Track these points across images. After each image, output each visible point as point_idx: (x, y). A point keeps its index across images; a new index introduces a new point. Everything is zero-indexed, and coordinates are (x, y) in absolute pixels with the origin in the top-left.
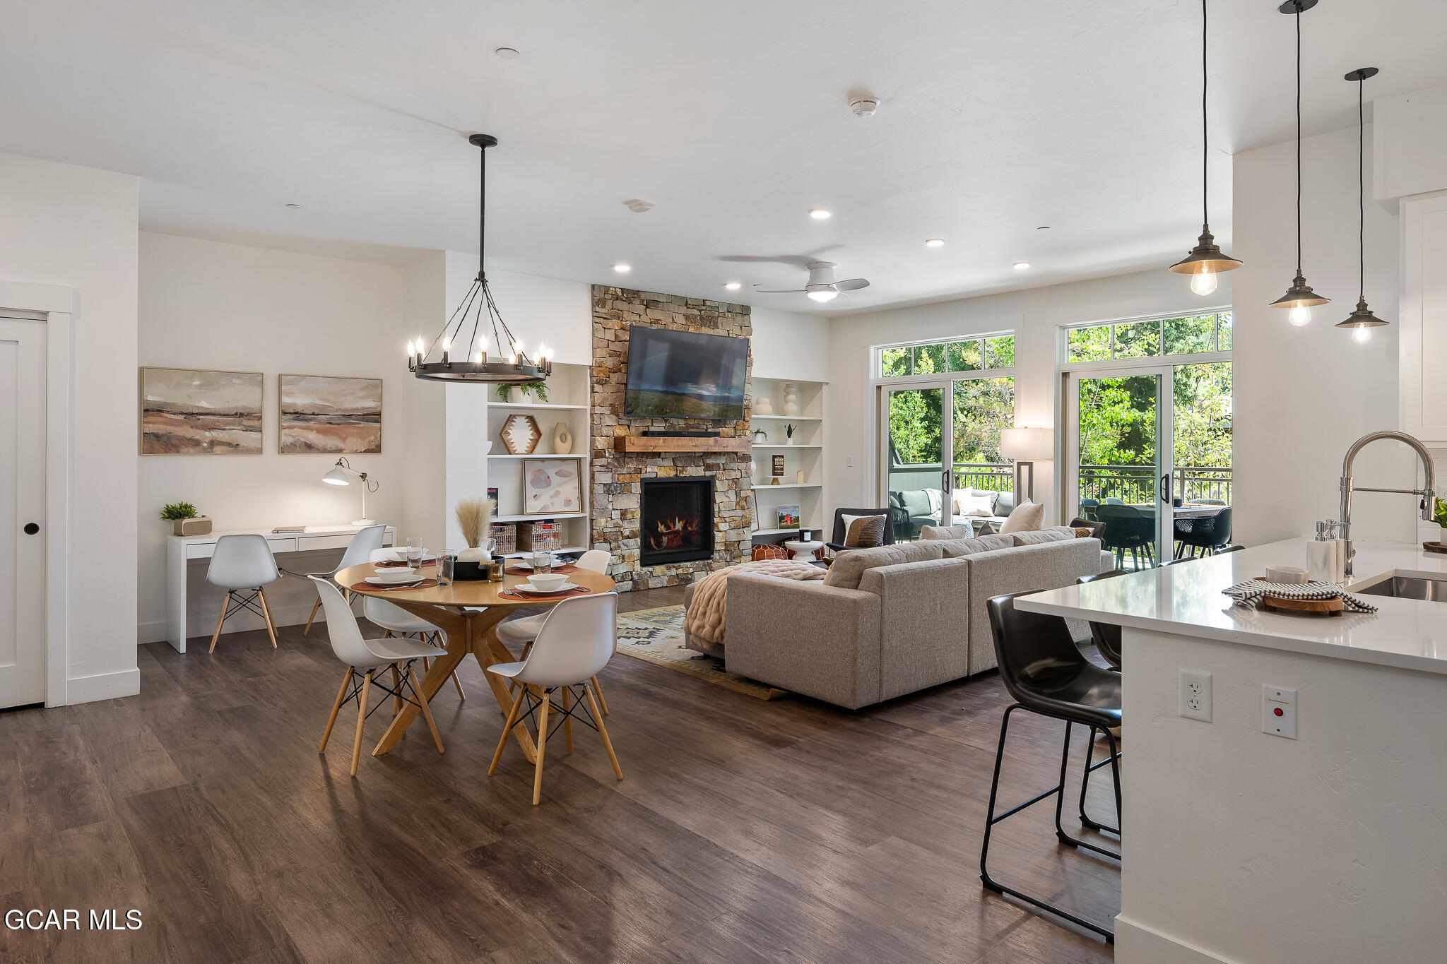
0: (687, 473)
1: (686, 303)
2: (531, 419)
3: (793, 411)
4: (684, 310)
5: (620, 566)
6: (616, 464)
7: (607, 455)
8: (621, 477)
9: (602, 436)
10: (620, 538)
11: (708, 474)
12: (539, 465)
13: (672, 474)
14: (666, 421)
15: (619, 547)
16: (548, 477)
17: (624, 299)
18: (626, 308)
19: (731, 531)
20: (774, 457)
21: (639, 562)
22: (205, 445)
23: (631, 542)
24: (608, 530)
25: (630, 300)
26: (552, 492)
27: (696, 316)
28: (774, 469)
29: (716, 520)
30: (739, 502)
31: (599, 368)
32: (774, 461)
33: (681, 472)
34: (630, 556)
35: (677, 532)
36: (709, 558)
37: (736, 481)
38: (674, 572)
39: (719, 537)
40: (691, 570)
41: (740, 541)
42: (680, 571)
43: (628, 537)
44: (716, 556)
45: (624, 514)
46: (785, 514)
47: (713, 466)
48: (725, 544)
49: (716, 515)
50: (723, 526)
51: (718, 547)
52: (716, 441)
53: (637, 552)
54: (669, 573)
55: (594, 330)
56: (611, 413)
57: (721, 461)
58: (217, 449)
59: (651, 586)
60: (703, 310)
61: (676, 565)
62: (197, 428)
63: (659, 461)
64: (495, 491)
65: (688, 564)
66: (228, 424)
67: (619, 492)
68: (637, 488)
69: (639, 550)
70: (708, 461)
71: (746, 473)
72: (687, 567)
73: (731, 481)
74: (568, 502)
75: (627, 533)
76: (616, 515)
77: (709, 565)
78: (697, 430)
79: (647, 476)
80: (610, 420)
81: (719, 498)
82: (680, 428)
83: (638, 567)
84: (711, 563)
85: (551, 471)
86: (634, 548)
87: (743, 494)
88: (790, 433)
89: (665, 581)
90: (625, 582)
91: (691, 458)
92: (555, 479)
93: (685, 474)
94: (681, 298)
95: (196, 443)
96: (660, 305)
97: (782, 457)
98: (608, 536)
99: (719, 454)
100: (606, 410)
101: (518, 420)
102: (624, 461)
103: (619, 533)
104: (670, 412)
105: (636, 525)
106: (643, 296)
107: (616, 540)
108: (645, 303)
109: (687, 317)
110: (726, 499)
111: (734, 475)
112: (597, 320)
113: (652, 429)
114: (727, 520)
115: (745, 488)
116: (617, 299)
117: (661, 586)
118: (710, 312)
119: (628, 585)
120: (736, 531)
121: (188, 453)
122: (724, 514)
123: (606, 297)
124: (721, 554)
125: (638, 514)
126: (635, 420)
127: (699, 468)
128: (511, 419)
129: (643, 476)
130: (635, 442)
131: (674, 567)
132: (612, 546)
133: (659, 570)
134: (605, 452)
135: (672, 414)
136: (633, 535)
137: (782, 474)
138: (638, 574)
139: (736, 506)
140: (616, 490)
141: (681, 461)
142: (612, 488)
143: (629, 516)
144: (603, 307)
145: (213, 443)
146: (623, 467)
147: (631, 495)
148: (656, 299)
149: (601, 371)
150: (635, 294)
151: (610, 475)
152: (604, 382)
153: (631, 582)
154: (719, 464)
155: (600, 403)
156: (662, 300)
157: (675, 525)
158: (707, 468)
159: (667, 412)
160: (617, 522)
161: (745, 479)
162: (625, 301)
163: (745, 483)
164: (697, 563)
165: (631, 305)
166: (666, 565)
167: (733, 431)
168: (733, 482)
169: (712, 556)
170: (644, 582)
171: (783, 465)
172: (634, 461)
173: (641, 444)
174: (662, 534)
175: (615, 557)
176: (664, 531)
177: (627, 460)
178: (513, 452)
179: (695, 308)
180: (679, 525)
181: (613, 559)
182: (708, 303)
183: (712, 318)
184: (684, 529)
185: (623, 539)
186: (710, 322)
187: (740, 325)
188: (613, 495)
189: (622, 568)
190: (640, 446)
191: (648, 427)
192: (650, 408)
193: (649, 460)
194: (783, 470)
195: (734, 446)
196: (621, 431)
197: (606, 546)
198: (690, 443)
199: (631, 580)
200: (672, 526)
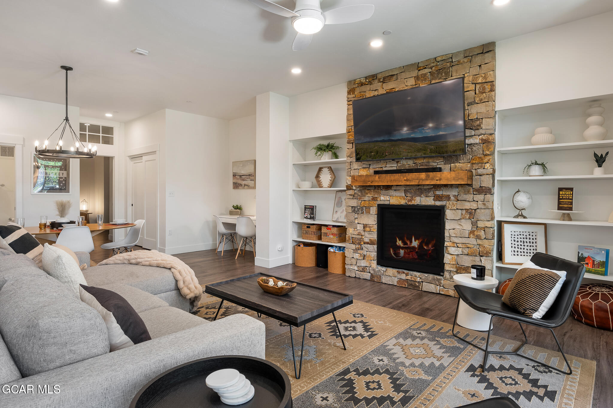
0: (416, 202)
1: (418, 67)
2: (330, 169)
4: (415, 73)
5: (363, 261)
6: (359, 194)
7: (354, 188)
8: (362, 203)
9: (350, 176)
10: (362, 243)
11: (438, 203)
13: (403, 202)
14: (397, 162)
15: (362, 249)
16: (342, 201)
17: (367, 83)
18: (369, 89)
20: (560, 189)
21: (375, 262)
22: (243, 186)
23: (371, 247)
24: (354, 236)
25: (371, 82)
26: (341, 210)
27: (427, 74)
28: (559, 203)
29: (446, 244)
30: (474, 231)
31: (349, 133)
32: (558, 194)
33: (411, 201)
34: (369, 256)
35: (414, 248)
36: (440, 275)
37: (471, 212)
38: (403, 277)
39: (447, 259)
40: (418, 280)
42: (409, 277)
43: (368, 243)
44: (448, 275)
45: (365, 226)
47: (442, 196)
48: (456, 267)
49: (447, 239)
50: (452, 250)
51: (447, 267)
53: (374, 254)
54: (399, 276)
56: (356, 161)
57: (452, 193)
58: (245, 187)
59: (384, 281)
60: (434, 66)
61: (406, 271)
62: (242, 180)
63: (392, 192)
64: (312, 207)
65: (418, 274)
66: (247, 178)
67: (361, 212)
68: (374, 210)
69: (376, 254)
70: (438, 193)
71: (484, 204)
72: (417, 276)
73: (464, 212)
75: (367, 240)
76: (360, 227)
77: (438, 280)
78: (426, 167)
79: (382, 203)
80: (355, 165)
81: (448, 225)
82: (410, 167)
83: (374, 264)
84: (440, 279)
85: (343, 198)
86: (372, 251)
87: (480, 225)
88: (600, 161)
89: (395, 281)
90: (365, 273)
91: (421, 189)
92: (344, 203)
93: (413, 203)
94: (412, 65)
95: (241, 185)
96: (395, 77)
97: (571, 189)
98: (354, 240)
99: (452, 186)
100: (353, 159)
101: (324, 170)
102: (364, 192)
103: (362, 240)
105: (374, 236)
106: (379, 76)
107: (359, 244)
108: (381, 80)
109: (418, 78)
110: (458, 227)
111: (467, 206)
112: (349, 103)
113: (385, 169)
114: (460, 245)
115: (482, 218)
116: (362, 85)
117: (391, 283)
119: (367, 276)
121: (240, 189)
122: (456, 240)
123: (355, 86)
124: (453, 275)
125: (375, 229)
126: (373, 164)
127: (428, 199)
128: (320, 169)
129: (379, 202)
130: (357, 179)
131: (404, 273)
132: (357, 247)
133: (391, 271)
134: (352, 186)
136: (371, 243)
137: (571, 209)
138: (374, 270)
139: (470, 235)
140: (358, 211)
141: (411, 193)
142: (356, 209)
143: (368, 229)
144: (354, 93)
146: (365, 196)
147: (370, 215)
148: (391, 74)
149: (350, 135)
150: (374, 77)
151: (355, 201)
152: (352, 142)
153: (370, 274)
154: (449, 195)
155: (350, 155)
156: (395, 73)
157: (411, 242)
158: (437, 199)
159: (386, 155)
160: (360, 232)
161: (483, 211)
162: (368, 84)
163: (482, 214)
164: (426, 275)
165: (371, 86)
166: (398, 270)
167: (469, 165)
168: (466, 212)
169: (442, 274)
170: (377, 277)
171: (572, 199)
172: (371, 192)
173: (362, 181)
174: (400, 247)
175: (358, 254)
176: (402, 245)
177: (367, 191)
178: (322, 187)
179: (426, 68)
180: (415, 244)
181: (357, 256)
182: (439, 59)
183: (443, 70)
184: (420, 246)
185: (364, 244)
186: (442, 74)
187: (480, 66)
188: (358, 214)
189: (363, 263)
190: (361, 181)
191: (382, 167)
192: (372, 154)
193: (383, 192)
194: (572, 204)
195: (448, 179)
196: (363, 172)
197: (353, 246)
198: (402, 178)
199: (370, 272)
200: (408, 243)
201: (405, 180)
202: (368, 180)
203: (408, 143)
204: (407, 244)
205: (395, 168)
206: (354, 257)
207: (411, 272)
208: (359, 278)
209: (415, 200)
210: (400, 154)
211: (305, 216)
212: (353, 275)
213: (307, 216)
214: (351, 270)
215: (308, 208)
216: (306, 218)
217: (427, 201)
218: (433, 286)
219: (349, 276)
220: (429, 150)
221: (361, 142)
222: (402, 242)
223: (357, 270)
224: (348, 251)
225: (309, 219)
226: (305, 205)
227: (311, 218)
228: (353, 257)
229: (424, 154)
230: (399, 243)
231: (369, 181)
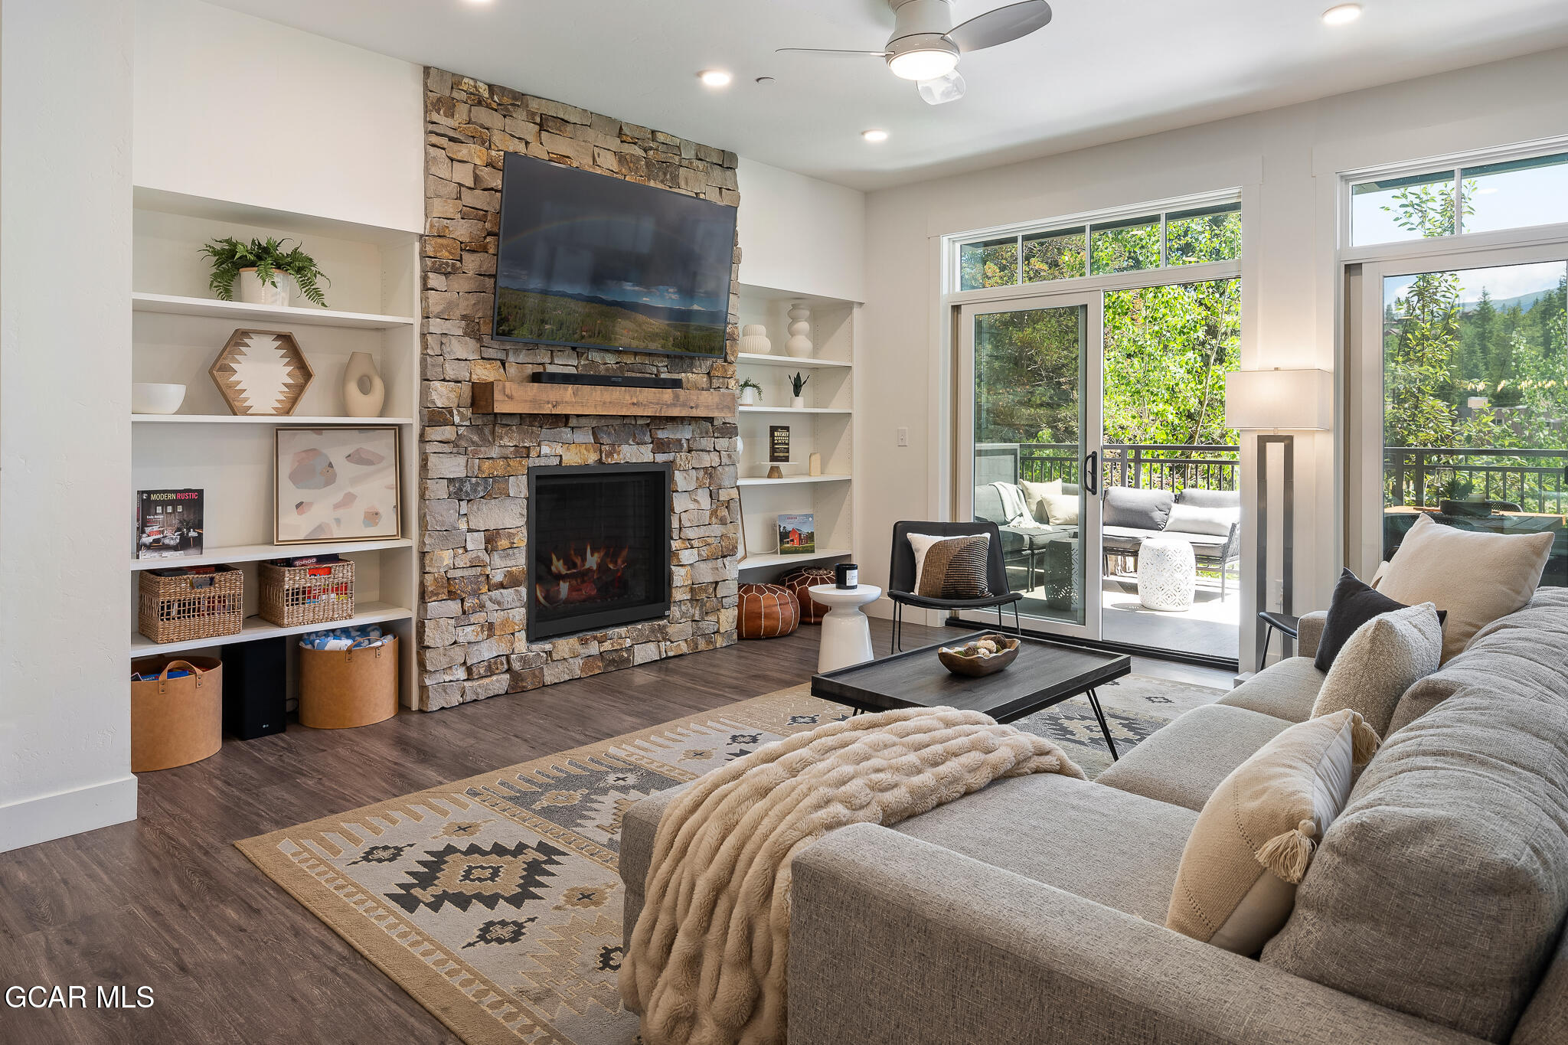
0: (621, 456)
1: (620, 131)
2: (287, 341)
3: (802, 351)
4: (615, 144)
5: (485, 645)
6: (475, 438)
7: (457, 419)
8: (487, 464)
9: (444, 380)
10: (485, 589)
11: (661, 458)
12: (310, 439)
13: (592, 458)
14: (579, 356)
15: (482, 606)
16: (330, 465)
17: (494, 106)
18: (498, 124)
19: (702, 565)
20: (773, 429)
21: (523, 634)
23: (508, 594)
24: (458, 573)
25: (507, 110)
26: (339, 497)
27: (638, 158)
28: (773, 450)
29: (675, 545)
30: (716, 511)
31: (439, 240)
32: (772, 436)
33: (610, 454)
34: (506, 622)
36: (662, 617)
37: (710, 472)
38: (594, 648)
39: (680, 577)
40: (628, 642)
41: (717, 583)
42: (607, 646)
43: (501, 586)
44: (675, 611)
45: (491, 539)
46: (789, 528)
47: (669, 443)
48: (692, 590)
49: (675, 535)
50: (687, 556)
51: (679, 595)
52: (677, 397)
53: (519, 615)
54: (584, 651)
55: (428, 161)
56: (466, 334)
57: (685, 434)
59: (549, 679)
60: (651, 148)
61: (598, 634)
63: (566, 433)
64: (194, 496)
65: (623, 630)
67: (482, 494)
68: (519, 487)
69: (523, 610)
70: (661, 435)
71: (730, 456)
72: (620, 636)
73: (702, 473)
74: (373, 517)
75: (498, 577)
76: (476, 542)
77: (662, 630)
78: (639, 375)
79: (542, 462)
80: (463, 348)
81: (679, 503)
82: (607, 370)
83: (521, 644)
84: (665, 627)
85: (337, 451)
86: (514, 606)
87: (724, 496)
88: (797, 387)
89: (576, 668)
90: (494, 678)
91: (629, 426)
92: (345, 469)
93: (616, 458)
94: (610, 120)
96: (569, 128)
97: (787, 429)
98: (457, 587)
99: (681, 420)
100: (455, 328)
101: (254, 342)
102: (493, 433)
103: (482, 579)
104: (590, 337)
105: (519, 561)
106: (534, 105)
107: (476, 593)
108: (538, 120)
109: (621, 158)
110: (692, 506)
111: (707, 460)
112: (434, 139)
113: (551, 369)
114: (695, 543)
115: (726, 483)
116: (479, 103)
117: (567, 678)
118: (663, 155)
119: (500, 683)
120: (710, 564)
122: (690, 533)
123: (455, 94)
124: (683, 608)
125: (522, 539)
126: (516, 351)
127: (643, 448)
128: (239, 338)
129: (534, 462)
130: (514, 394)
131: (595, 638)
132: (467, 605)
133: (565, 646)
134: (451, 414)
135: (592, 340)
136: (512, 581)
137: (786, 459)
138: (523, 659)
139: (710, 518)
140: (475, 491)
141: (609, 434)
142: (467, 487)
143: (503, 543)
144: (448, 114)
146: (492, 444)
147: (508, 501)
148: (562, 116)
149: (444, 246)
150: (517, 100)
151: (462, 460)
152: (449, 270)
153: (507, 676)
154: (681, 440)
155: (442, 312)
156: (572, 119)
157: (584, 560)
158: (658, 447)
159: (583, 337)
160: (478, 557)
161: (727, 468)
162: (496, 110)
163: (726, 476)
164: (640, 627)
165: (507, 120)
166: (577, 635)
167: (705, 379)
168: (706, 473)
169: (667, 613)
170: (534, 674)
171: (788, 444)
172: (513, 432)
173: (529, 399)
174: (560, 577)
175: (473, 627)
176: (564, 572)
177: (499, 430)
178: (245, 412)
179: (635, 143)
180: (592, 561)
181: (468, 633)
182: (661, 137)
183: (667, 166)
184: (601, 566)
185: (489, 590)
186: (665, 174)
187: (720, 188)
188: (469, 501)
189: (488, 651)
190: (526, 401)
191: (543, 364)
192: (547, 327)
193: (545, 432)
194: (788, 452)
195: (708, 406)
196: (486, 372)
197: (454, 607)
199: (508, 671)
200: (578, 561)
202: (544, 397)
203: (634, 316)
204: (575, 566)
205: (573, 371)
206: (461, 640)
207: (610, 632)
208: (475, 700)
209: (619, 454)
210: (614, 338)
211: (147, 540)
212: (455, 699)
213: (156, 541)
214: (444, 687)
215: (164, 504)
216: (158, 546)
217: (635, 454)
218: (652, 646)
219: (443, 708)
220: (671, 339)
221: (517, 287)
222: (565, 564)
223: (464, 680)
224: (438, 626)
225: (175, 548)
226: (141, 493)
227: (184, 544)
228: (455, 643)
229: (662, 347)
230: (558, 566)
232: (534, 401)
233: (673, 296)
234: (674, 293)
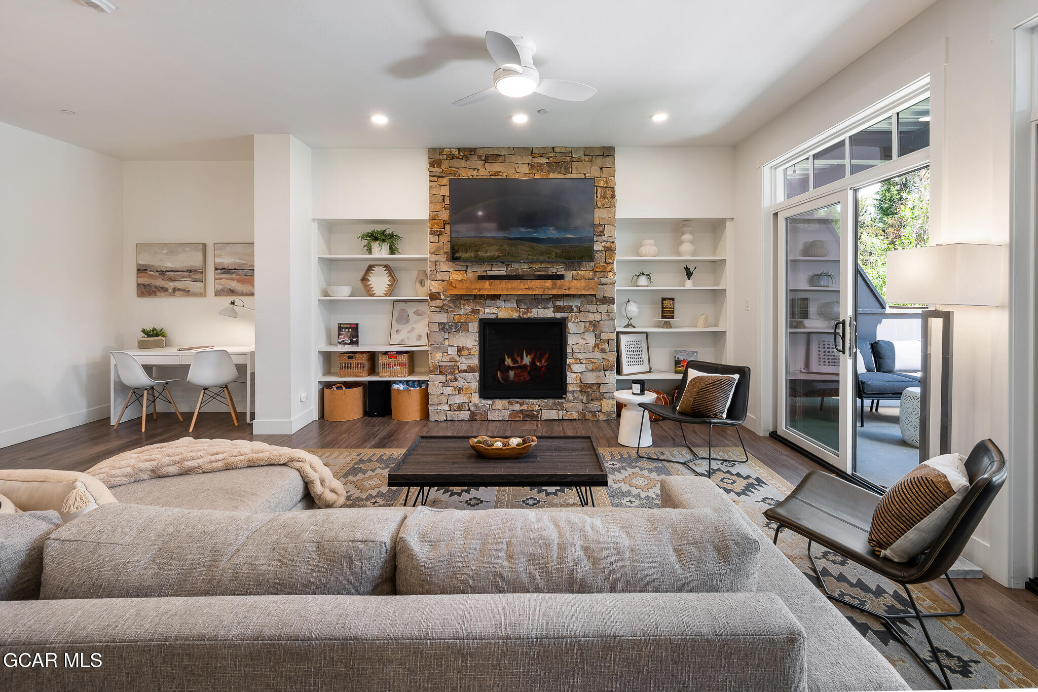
0: (532, 314)
1: (532, 152)
2: (387, 267)
4: (529, 159)
5: (458, 396)
6: (451, 305)
7: (443, 297)
8: (456, 317)
9: (436, 281)
10: (457, 372)
11: (559, 315)
12: (403, 305)
13: (515, 315)
14: (507, 265)
15: (456, 380)
16: (408, 316)
17: (461, 157)
18: (463, 165)
19: (589, 374)
20: (663, 299)
21: (477, 395)
22: (170, 291)
23: (469, 376)
24: (444, 364)
25: (467, 157)
26: (410, 328)
27: (542, 164)
28: (663, 312)
29: (569, 361)
30: (598, 345)
31: (434, 221)
32: (663, 303)
33: (525, 313)
34: (468, 388)
35: (525, 367)
36: (561, 398)
37: (594, 325)
38: (517, 407)
39: (571, 378)
40: (537, 408)
41: (600, 384)
42: (524, 407)
43: (465, 371)
44: (569, 396)
45: (460, 349)
46: (681, 358)
47: (564, 307)
48: (581, 386)
49: (569, 356)
50: (576, 368)
51: (570, 388)
52: (555, 284)
53: (475, 385)
54: (511, 408)
55: (431, 187)
56: (447, 260)
57: (575, 303)
58: (177, 293)
59: (490, 418)
60: (552, 157)
61: (520, 401)
62: (166, 280)
63: (500, 303)
64: (356, 326)
65: (535, 401)
66: (183, 277)
67: (454, 330)
68: (474, 327)
69: (477, 384)
70: (559, 303)
71: (608, 315)
72: (534, 404)
73: (588, 324)
74: (419, 337)
75: (463, 367)
76: (452, 351)
77: (561, 404)
78: (544, 273)
79: (486, 316)
80: (445, 266)
81: (571, 340)
82: (524, 272)
83: (476, 398)
84: (562, 403)
85: (411, 310)
86: (472, 381)
87: (604, 337)
88: (689, 274)
89: (506, 415)
90: (462, 412)
91: (538, 300)
92: (413, 317)
93: (529, 315)
94: (525, 148)
95: (165, 290)
96: (501, 158)
97: (673, 299)
98: (443, 370)
99: (573, 296)
100: (443, 258)
101: (376, 269)
102: (460, 303)
103: (456, 367)
105: (475, 361)
106: (480, 152)
107: (452, 373)
108: (483, 158)
109: (531, 166)
110: (581, 341)
111: (591, 317)
112: (433, 179)
113: (490, 273)
114: (583, 361)
115: (606, 330)
116: (453, 158)
117: (500, 419)
118: (560, 158)
119: (465, 415)
120: (595, 374)
121: (161, 296)
122: (580, 356)
123: (441, 157)
124: (575, 395)
125: (476, 351)
126: (472, 266)
127: (546, 310)
128: (370, 268)
129: (482, 316)
131: (518, 402)
132: (448, 378)
133: (499, 404)
134: (440, 295)
136: (471, 370)
137: (673, 317)
138: (476, 406)
139: (594, 348)
140: (451, 329)
141: (525, 303)
142: (447, 327)
143: (466, 352)
144: (439, 166)
145: (174, 290)
146: (460, 308)
147: (468, 334)
148: (497, 153)
149: (435, 223)
150: (472, 152)
151: (445, 315)
152: (438, 233)
153: (469, 412)
154: (572, 306)
155: (435, 251)
156: (503, 153)
157: (522, 360)
158: (557, 310)
159: (499, 256)
160: (453, 357)
161: (606, 322)
162: (462, 159)
163: (606, 326)
164: (546, 401)
165: (468, 162)
166: (508, 400)
167: (591, 273)
168: (590, 324)
169: (564, 396)
170: (481, 414)
171: (673, 308)
172: (470, 302)
173: (464, 288)
174: (509, 368)
175: (450, 388)
176: (512, 365)
177: (463, 302)
178: (372, 295)
179: (542, 156)
180: (527, 360)
181: (448, 390)
182: (559, 150)
183: (563, 164)
184: (533, 363)
185: (459, 373)
186: (561, 168)
187: (602, 168)
188: (449, 333)
189: (459, 399)
190: (463, 289)
191: (486, 271)
192: (479, 253)
193: (488, 302)
194: (673, 313)
195: (577, 288)
196: (457, 276)
197: (442, 378)
198: (522, 285)
199: (469, 410)
200: (519, 360)
201: (526, 288)
202: (473, 287)
203: (528, 244)
204: (518, 362)
205: (504, 273)
206: (444, 393)
207: (527, 401)
208: (452, 420)
209: (531, 313)
210: (518, 256)
211: (340, 341)
212: (443, 418)
213: (343, 341)
214: (437, 412)
215: (345, 328)
216: (343, 343)
217: (545, 313)
218: (554, 411)
219: (437, 421)
220: (554, 254)
221: (461, 237)
222: (512, 360)
223: (447, 411)
224: (434, 385)
225: (349, 344)
226: (339, 324)
227: (352, 343)
228: (442, 393)
229: (548, 258)
230: (508, 362)
231: (475, 289)
232: (467, 289)
233: (553, 232)
234: (553, 230)
